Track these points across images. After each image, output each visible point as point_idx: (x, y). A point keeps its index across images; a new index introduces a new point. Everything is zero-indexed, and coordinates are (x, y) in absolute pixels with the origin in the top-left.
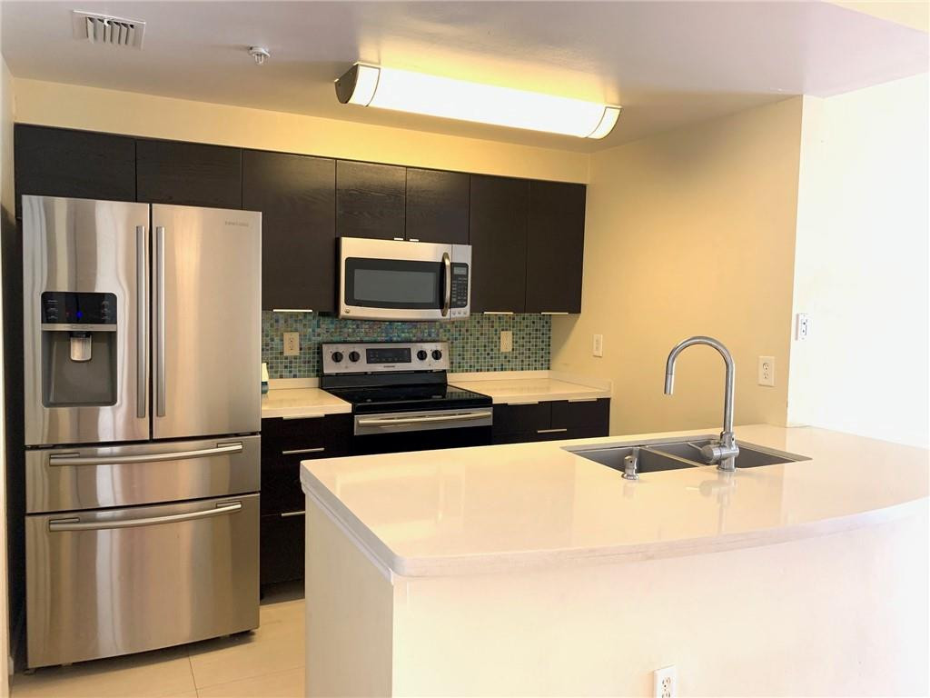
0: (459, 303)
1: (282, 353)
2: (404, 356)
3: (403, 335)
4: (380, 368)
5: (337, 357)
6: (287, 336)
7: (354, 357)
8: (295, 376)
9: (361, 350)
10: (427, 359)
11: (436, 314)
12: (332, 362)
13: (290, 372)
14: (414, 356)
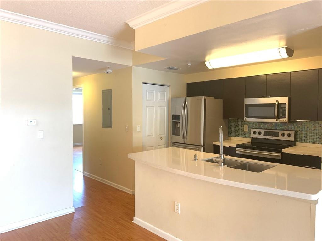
0: (283, 117)
1: (243, 131)
2: (276, 134)
3: (281, 128)
4: (267, 137)
5: (255, 133)
6: (245, 126)
7: (260, 133)
8: (247, 138)
9: (262, 131)
10: (285, 136)
11: (274, 120)
12: (253, 134)
13: (242, 136)
14: (280, 134)
